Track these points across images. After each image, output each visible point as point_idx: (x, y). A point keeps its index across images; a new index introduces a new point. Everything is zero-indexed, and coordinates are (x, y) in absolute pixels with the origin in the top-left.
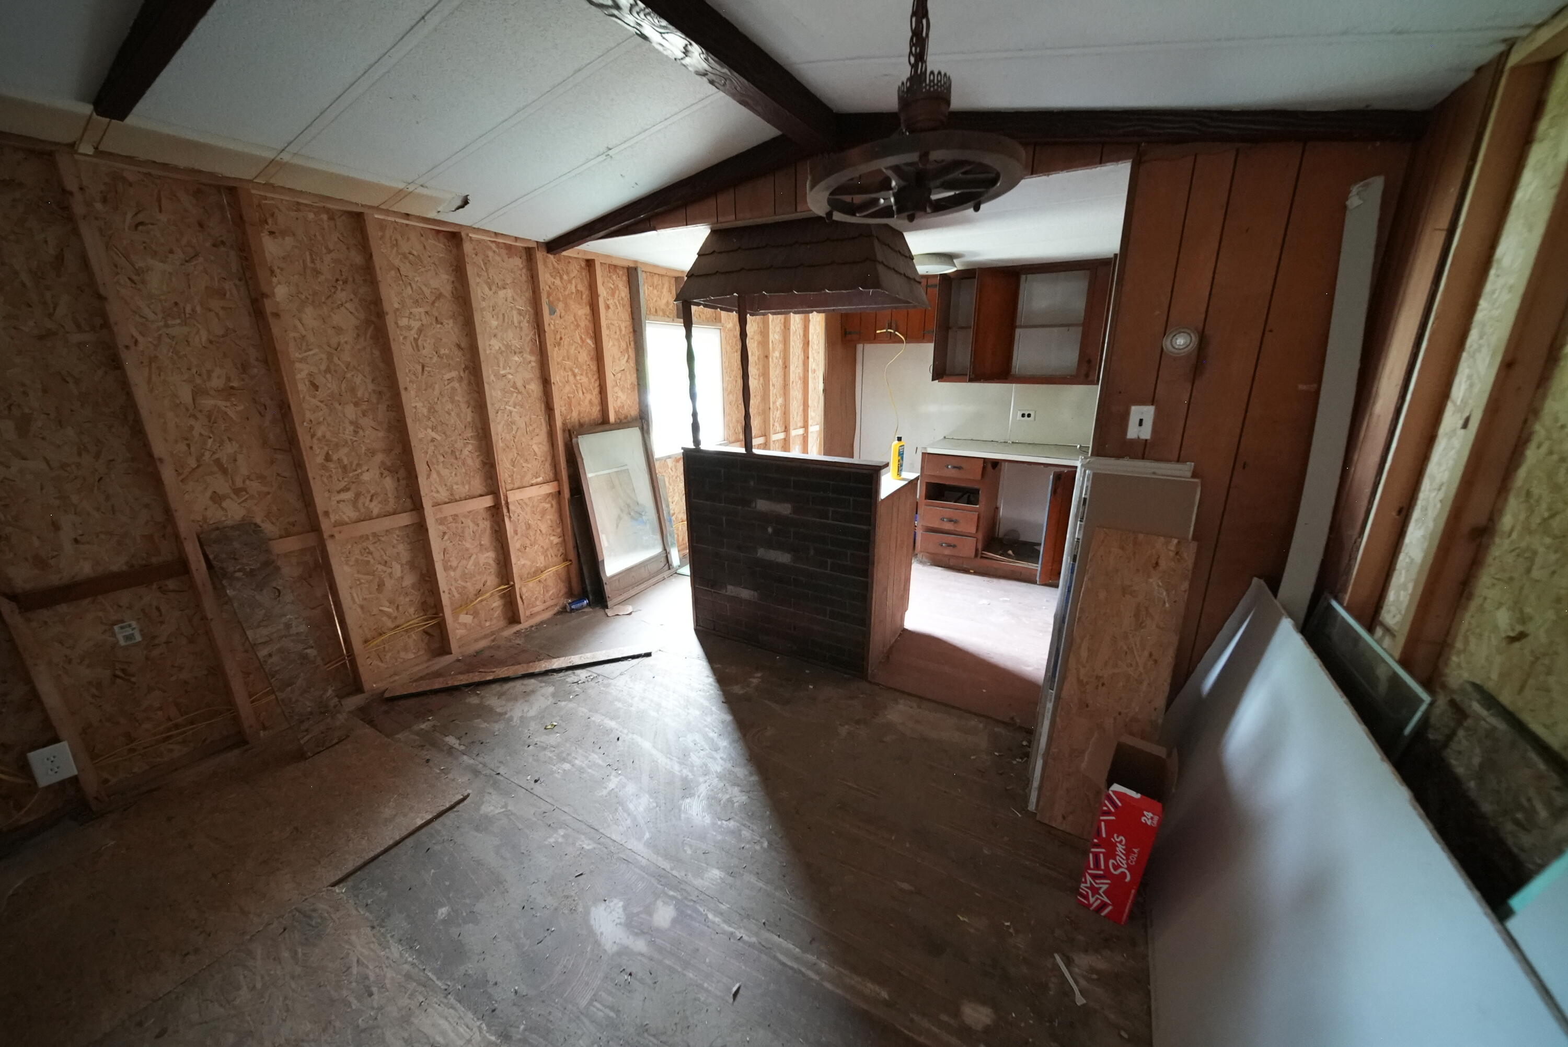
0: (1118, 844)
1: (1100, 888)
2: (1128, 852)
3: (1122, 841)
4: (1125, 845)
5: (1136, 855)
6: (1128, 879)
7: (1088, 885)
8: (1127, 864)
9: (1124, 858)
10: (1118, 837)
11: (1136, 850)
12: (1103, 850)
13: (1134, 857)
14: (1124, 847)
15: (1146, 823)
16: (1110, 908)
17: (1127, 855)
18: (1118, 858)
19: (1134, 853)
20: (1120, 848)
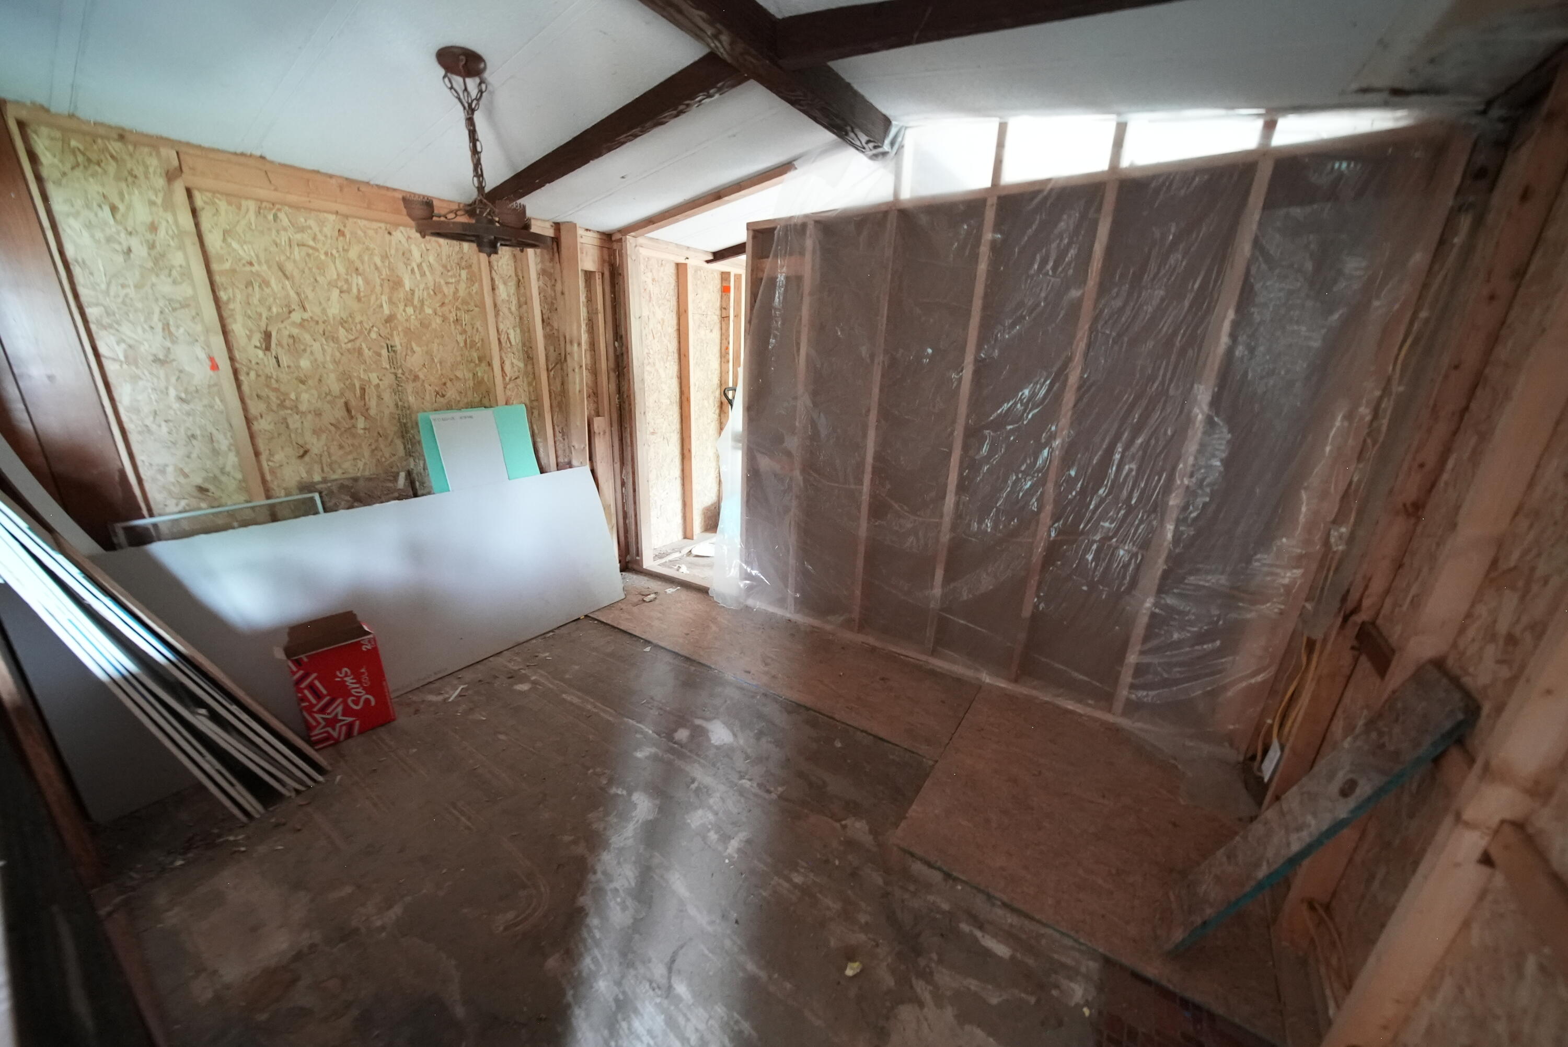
0: (346, 679)
1: (336, 715)
2: (358, 678)
3: (346, 672)
4: (352, 673)
5: (366, 674)
6: (373, 703)
7: (323, 723)
8: (364, 688)
9: (357, 686)
10: (341, 673)
11: (363, 670)
12: (314, 675)
13: (365, 678)
14: (352, 677)
15: (368, 650)
16: (357, 723)
17: (359, 682)
18: (353, 691)
19: (363, 673)
20: (349, 680)
